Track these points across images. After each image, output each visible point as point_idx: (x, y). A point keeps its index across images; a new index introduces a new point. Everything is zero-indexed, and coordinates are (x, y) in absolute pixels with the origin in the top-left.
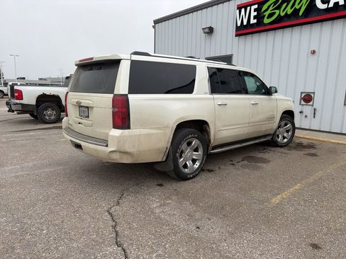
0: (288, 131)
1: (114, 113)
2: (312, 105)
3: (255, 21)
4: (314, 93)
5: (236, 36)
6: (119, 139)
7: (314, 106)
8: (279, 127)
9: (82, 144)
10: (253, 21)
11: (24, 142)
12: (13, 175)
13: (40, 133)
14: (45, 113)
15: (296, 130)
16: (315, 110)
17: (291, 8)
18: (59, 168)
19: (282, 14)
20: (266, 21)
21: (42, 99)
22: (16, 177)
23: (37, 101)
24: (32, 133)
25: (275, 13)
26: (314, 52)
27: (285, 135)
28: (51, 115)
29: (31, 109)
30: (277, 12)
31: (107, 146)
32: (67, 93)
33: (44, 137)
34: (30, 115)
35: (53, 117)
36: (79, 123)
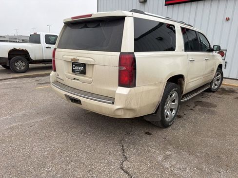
0: (218, 80)
1: (120, 71)
2: (224, 60)
4: (226, 50)
6: (127, 97)
7: (226, 60)
8: (215, 77)
9: (82, 99)
11: (5, 91)
12: (7, 127)
13: (15, 81)
14: (16, 64)
15: (224, 79)
16: (226, 63)
18: (48, 117)
21: (13, 53)
22: (12, 129)
23: (9, 55)
24: (8, 82)
26: (228, 19)
27: (216, 83)
28: (20, 66)
29: (4, 61)
31: (113, 103)
32: (55, 49)
33: (21, 86)
34: (3, 66)
35: (23, 68)
36: (74, 79)
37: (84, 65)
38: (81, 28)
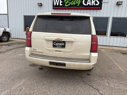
3: (62, 5)
5: (53, 9)
10: (61, 5)
17: (75, 3)
19: (72, 4)
20: (66, 5)
25: (69, 3)
30: (70, 3)
31: (90, 62)
36: (56, 51)
37: (64, 42)
38: (58, 20)
